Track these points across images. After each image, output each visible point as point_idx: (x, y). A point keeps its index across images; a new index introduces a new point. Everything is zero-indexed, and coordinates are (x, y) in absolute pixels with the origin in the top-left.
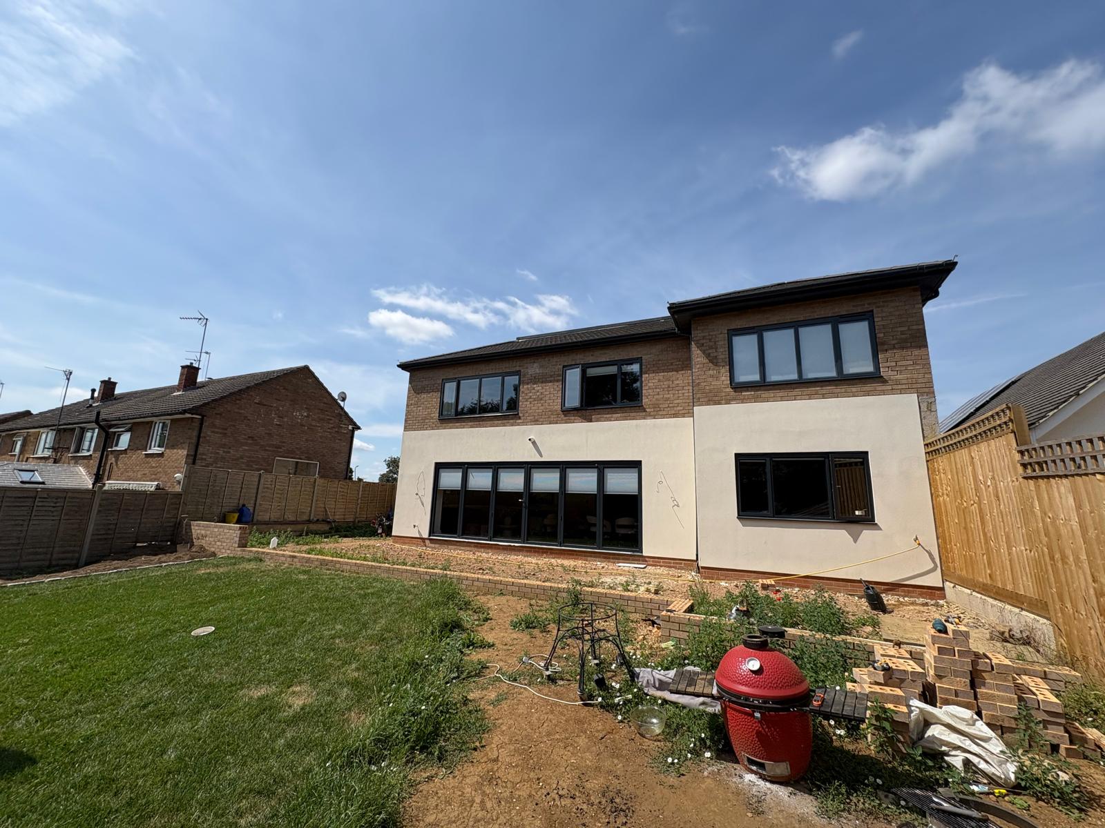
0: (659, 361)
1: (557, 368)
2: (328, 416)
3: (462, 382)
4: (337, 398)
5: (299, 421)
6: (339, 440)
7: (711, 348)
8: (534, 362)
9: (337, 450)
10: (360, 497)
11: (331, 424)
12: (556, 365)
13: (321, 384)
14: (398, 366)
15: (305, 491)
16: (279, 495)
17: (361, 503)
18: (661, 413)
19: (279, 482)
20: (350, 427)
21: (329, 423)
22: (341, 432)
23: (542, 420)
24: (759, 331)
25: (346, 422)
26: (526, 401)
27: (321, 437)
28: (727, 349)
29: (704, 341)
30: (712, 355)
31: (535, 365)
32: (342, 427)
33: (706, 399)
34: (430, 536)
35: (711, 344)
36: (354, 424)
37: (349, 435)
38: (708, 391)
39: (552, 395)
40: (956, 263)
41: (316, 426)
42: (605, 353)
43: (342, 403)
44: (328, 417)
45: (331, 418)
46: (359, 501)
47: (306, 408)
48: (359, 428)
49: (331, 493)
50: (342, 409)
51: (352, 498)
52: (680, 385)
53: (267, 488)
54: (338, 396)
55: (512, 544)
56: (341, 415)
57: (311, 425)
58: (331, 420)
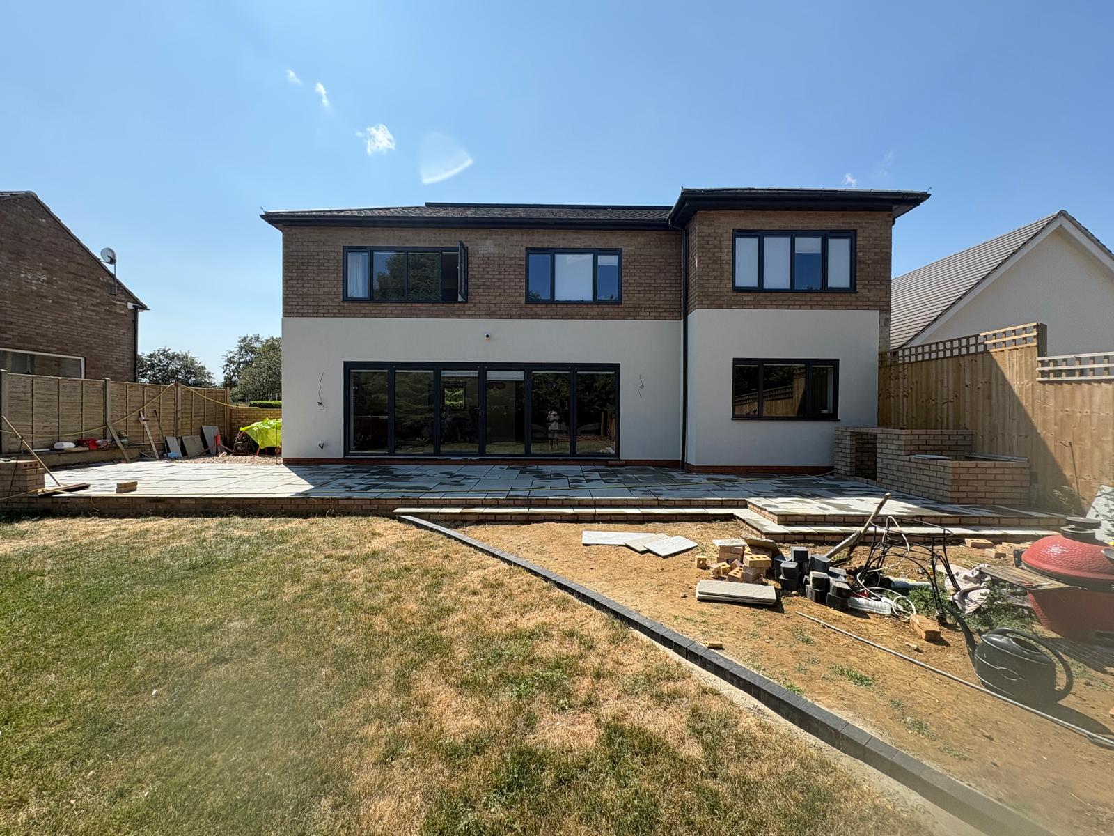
0: (641, 255)
1: (518, 249)
2: (87, 284)
3: (375, 253)
4: (98, 256)
5: (34, 288)
6: (113, 324)
7: (715, 247)
8: (487, 239)
9: (112, 340)
10: (180, 408)
11: (96, 298)
12: (517, 245)
13: (68, 232)
14: (262, 216)
15: (89, 401)
16: (42, 410)
17: (182, 417)
18: (641, 314)
19: (39, 388)
20: (130, 306)
21: (90, 296)
22: (115, 312)
23: (500, 313)
24: (760, 235)
25: (122, 297)
26: (479, 288)
27: (81, 319)
28: (731, 250)
29: (710, 239)
30: (716, 254)
31: (489, 242)
32: (115, 304)
33: (708, 302)
34: (345, 454)
35: (716, 242)
36: (136, 301)
37: (130, 319)
38: (710, 294)
39: (513, 284)
40: (930, 195)
41: (69, 300)
42: (579, 239)
43: (110, 268)
44: (88, 287)
45: (94, 288)
46: (179, 415)
47: (44, 268)
48: (144, 308)
49: (134, 404)
50: (113, 277)
51: (167, 411)
52: (662, 285)
53: (18, 398)
54: (102, 253)
55: (469, 458)
56: (111, 286)
57: (58, 296)
58: (94, 291)
